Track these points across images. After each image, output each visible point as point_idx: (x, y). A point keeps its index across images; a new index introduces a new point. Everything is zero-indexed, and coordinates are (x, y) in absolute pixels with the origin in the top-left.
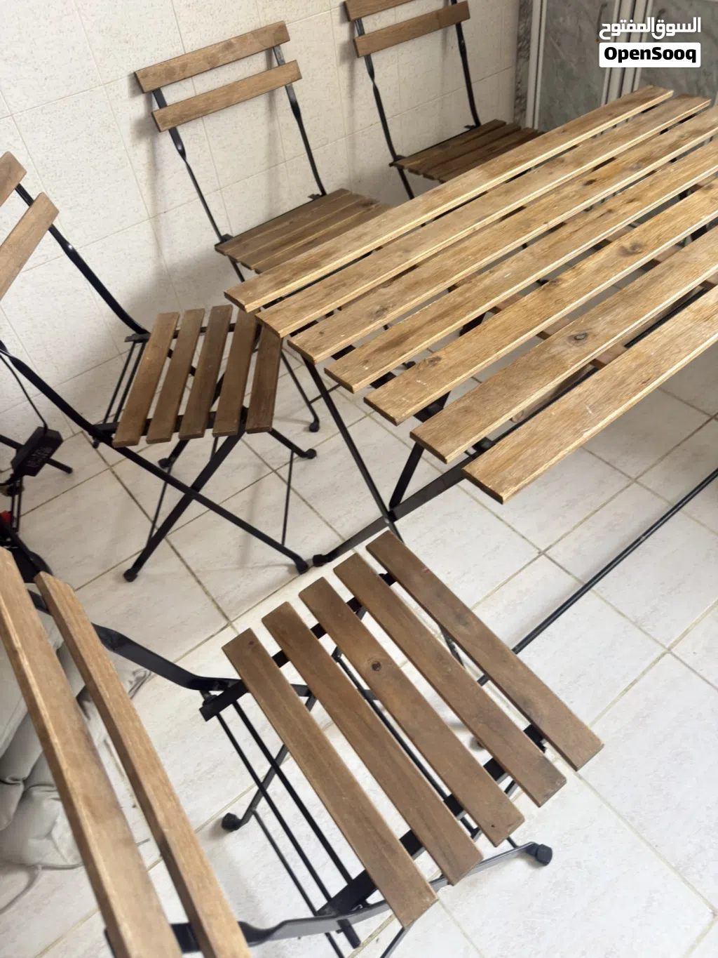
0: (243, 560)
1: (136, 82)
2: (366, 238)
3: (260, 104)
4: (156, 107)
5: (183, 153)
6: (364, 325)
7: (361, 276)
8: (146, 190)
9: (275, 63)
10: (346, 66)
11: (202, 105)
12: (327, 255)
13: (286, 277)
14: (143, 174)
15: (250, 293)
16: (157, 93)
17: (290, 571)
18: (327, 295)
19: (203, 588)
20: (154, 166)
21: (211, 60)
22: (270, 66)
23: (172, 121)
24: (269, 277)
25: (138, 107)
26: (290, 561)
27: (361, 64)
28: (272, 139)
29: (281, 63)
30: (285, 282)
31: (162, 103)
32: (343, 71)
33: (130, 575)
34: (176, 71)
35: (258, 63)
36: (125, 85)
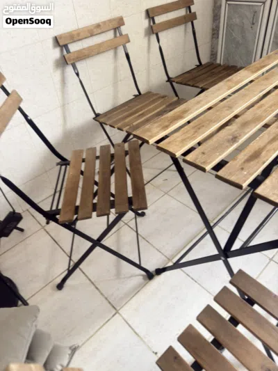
0: (118, 274)
1: (56, 41)
2: (202, 103)
3: (111, 53)
4: (65, 52)
5: (78, 74)
6: (227, 147)
7: (212, 122)
8: (59, 93)
9: (118, 35)
10: (147, 38)
11: (86, 52)
12: (185, 112)
13: (167, 124)
14: (58, 86)
15: (149, 134)
16: (66, 46)
17: (144, 279)
18: (196, 132)
19: (100, 291)
20: (64, 81)
21: (91, 32)
22: (115, 36)
23: (73, 59)
24: (156, 125)
25: (56, 53)
26: (143, 273)
27: (154, 37)
28: (116, 70)
29: (121, 34)
30: (167, 127)
31: (68, 51)
32: (146, 40)
33: (60, 286)
34: (75, 37)
35: (110, 35)
36: (50, 43)
